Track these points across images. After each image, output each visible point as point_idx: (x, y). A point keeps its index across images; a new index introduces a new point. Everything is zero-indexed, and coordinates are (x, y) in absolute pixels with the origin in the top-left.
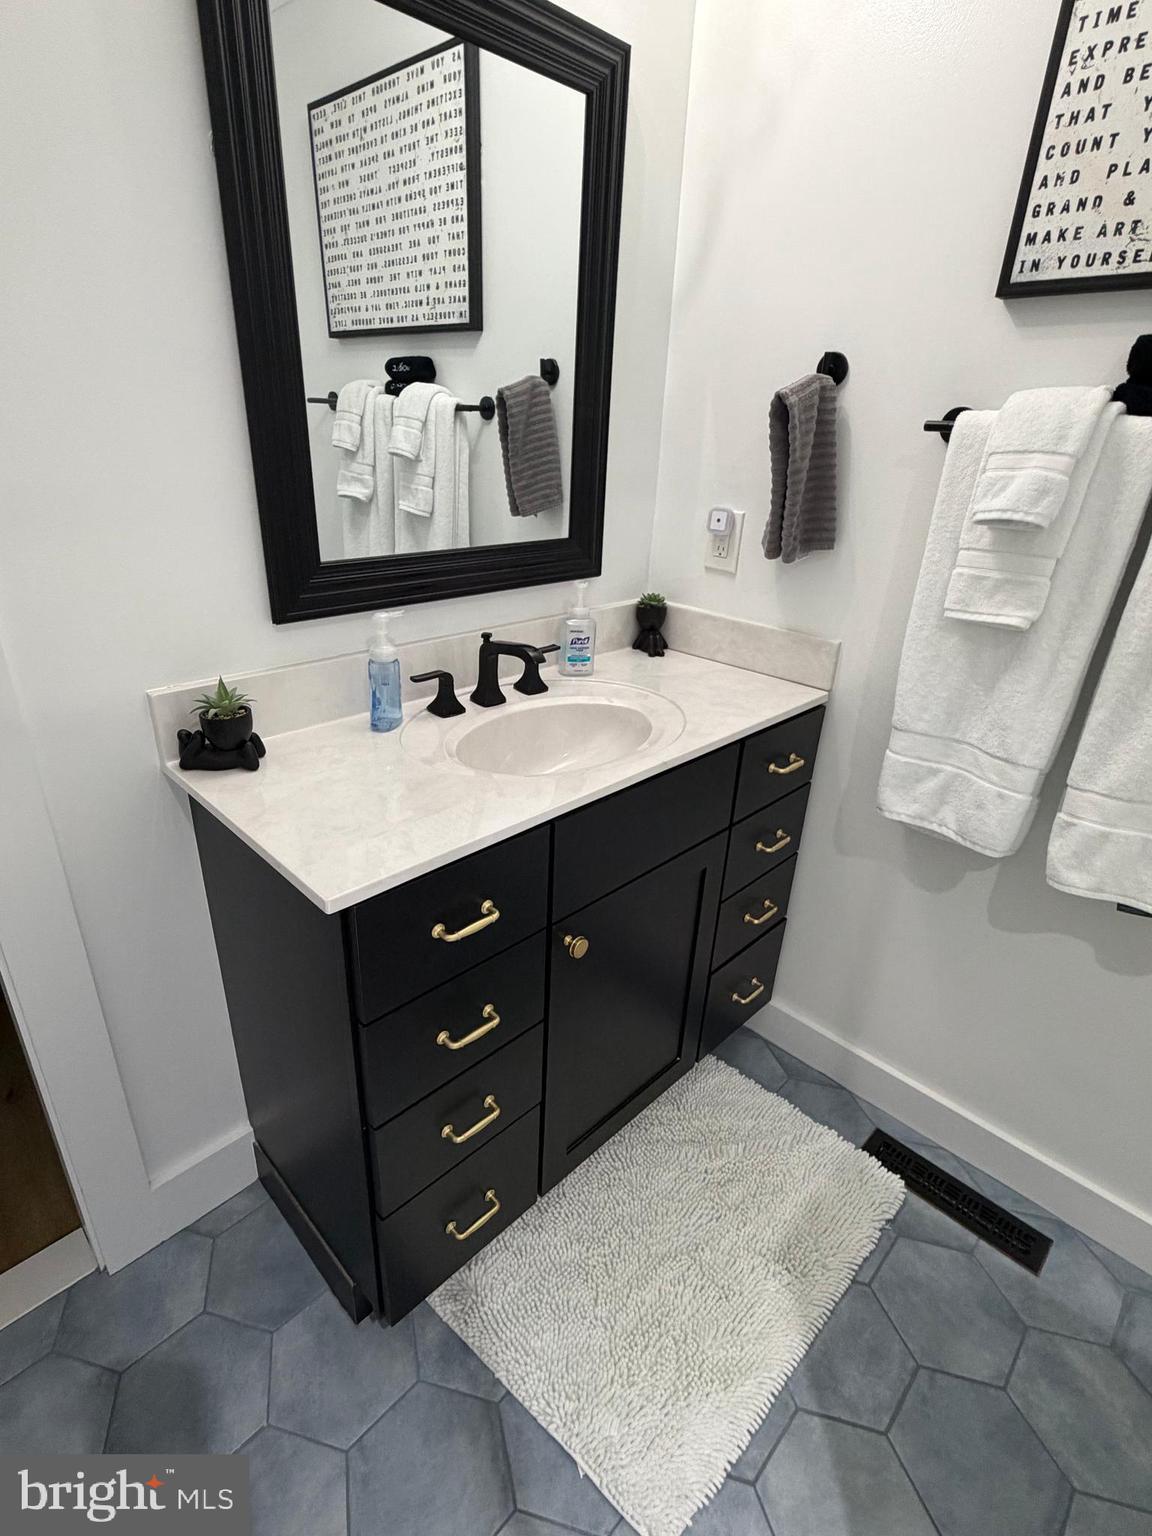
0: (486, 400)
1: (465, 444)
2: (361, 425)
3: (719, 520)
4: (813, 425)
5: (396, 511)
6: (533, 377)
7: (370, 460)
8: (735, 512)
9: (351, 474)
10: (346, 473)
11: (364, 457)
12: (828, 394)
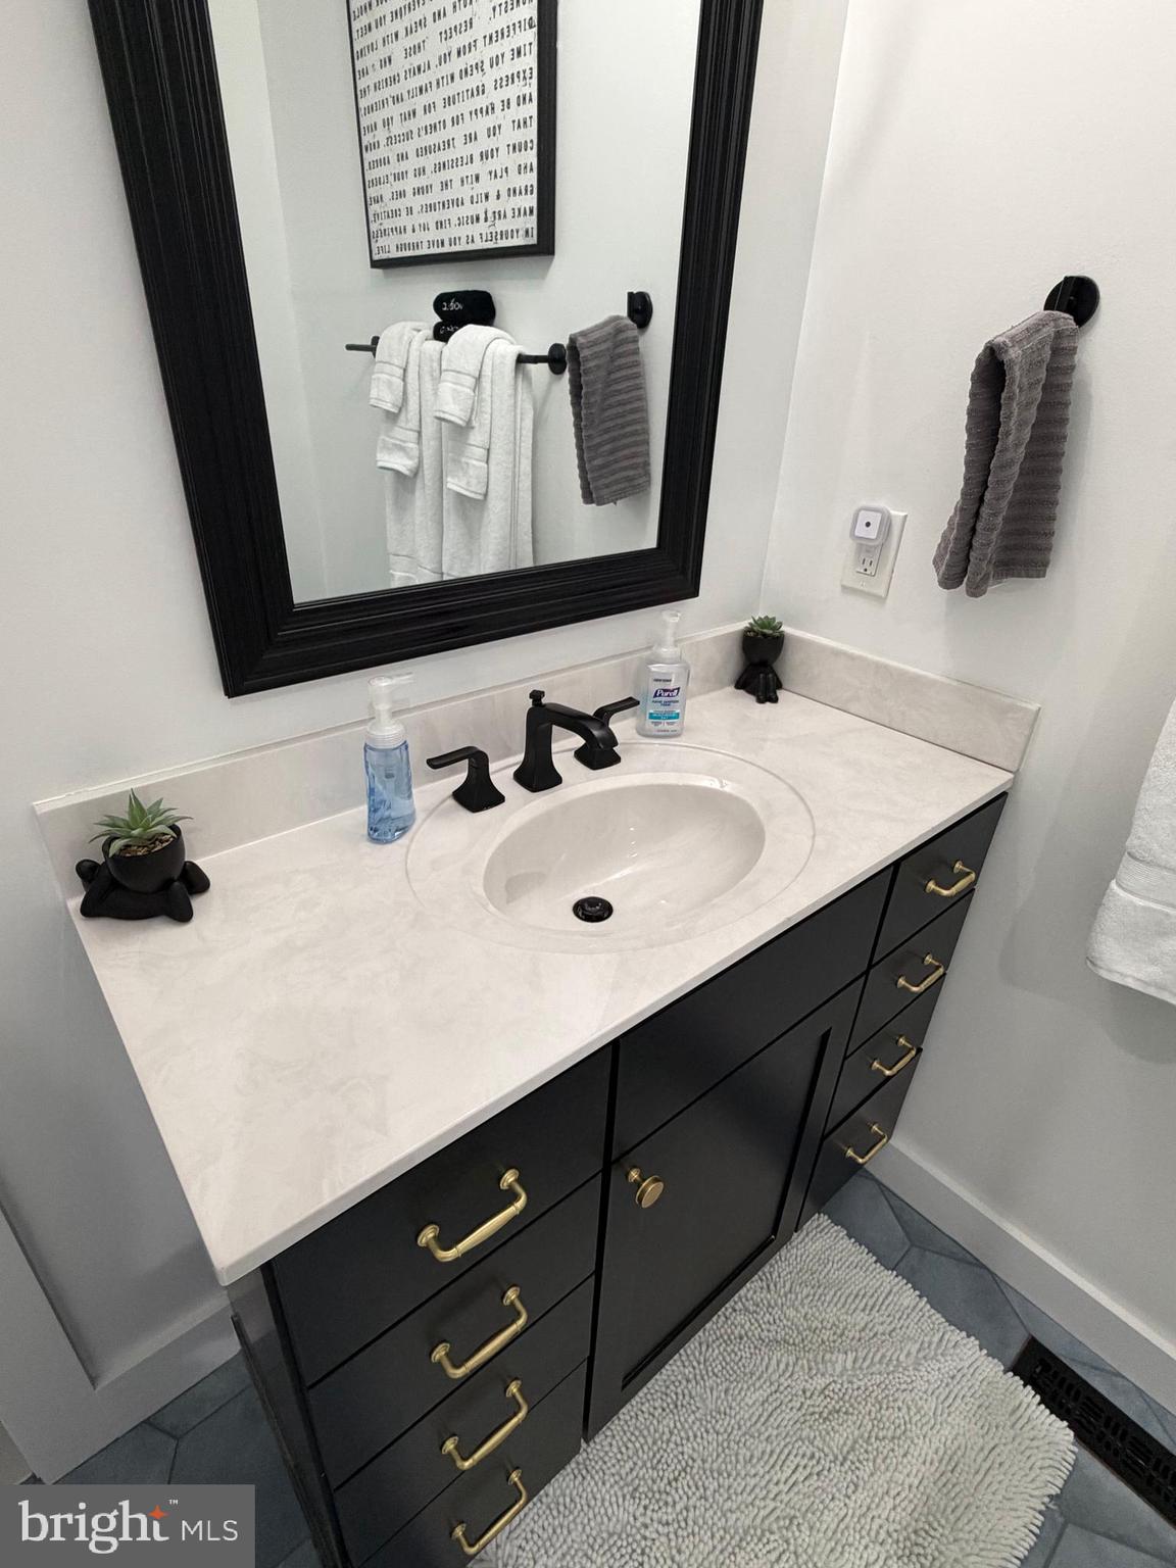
0: (556, 347)
1: (529, 407)
2: (404, 380)
3: (868, 524)
4: (1038, 394)
5: (445, 491)
6: (617, 318)
7: (414, 424)
8: (893, 512)
9: (393, 441)
10: (387, 439)
11: (407, 421)
12: (1065, 344)
